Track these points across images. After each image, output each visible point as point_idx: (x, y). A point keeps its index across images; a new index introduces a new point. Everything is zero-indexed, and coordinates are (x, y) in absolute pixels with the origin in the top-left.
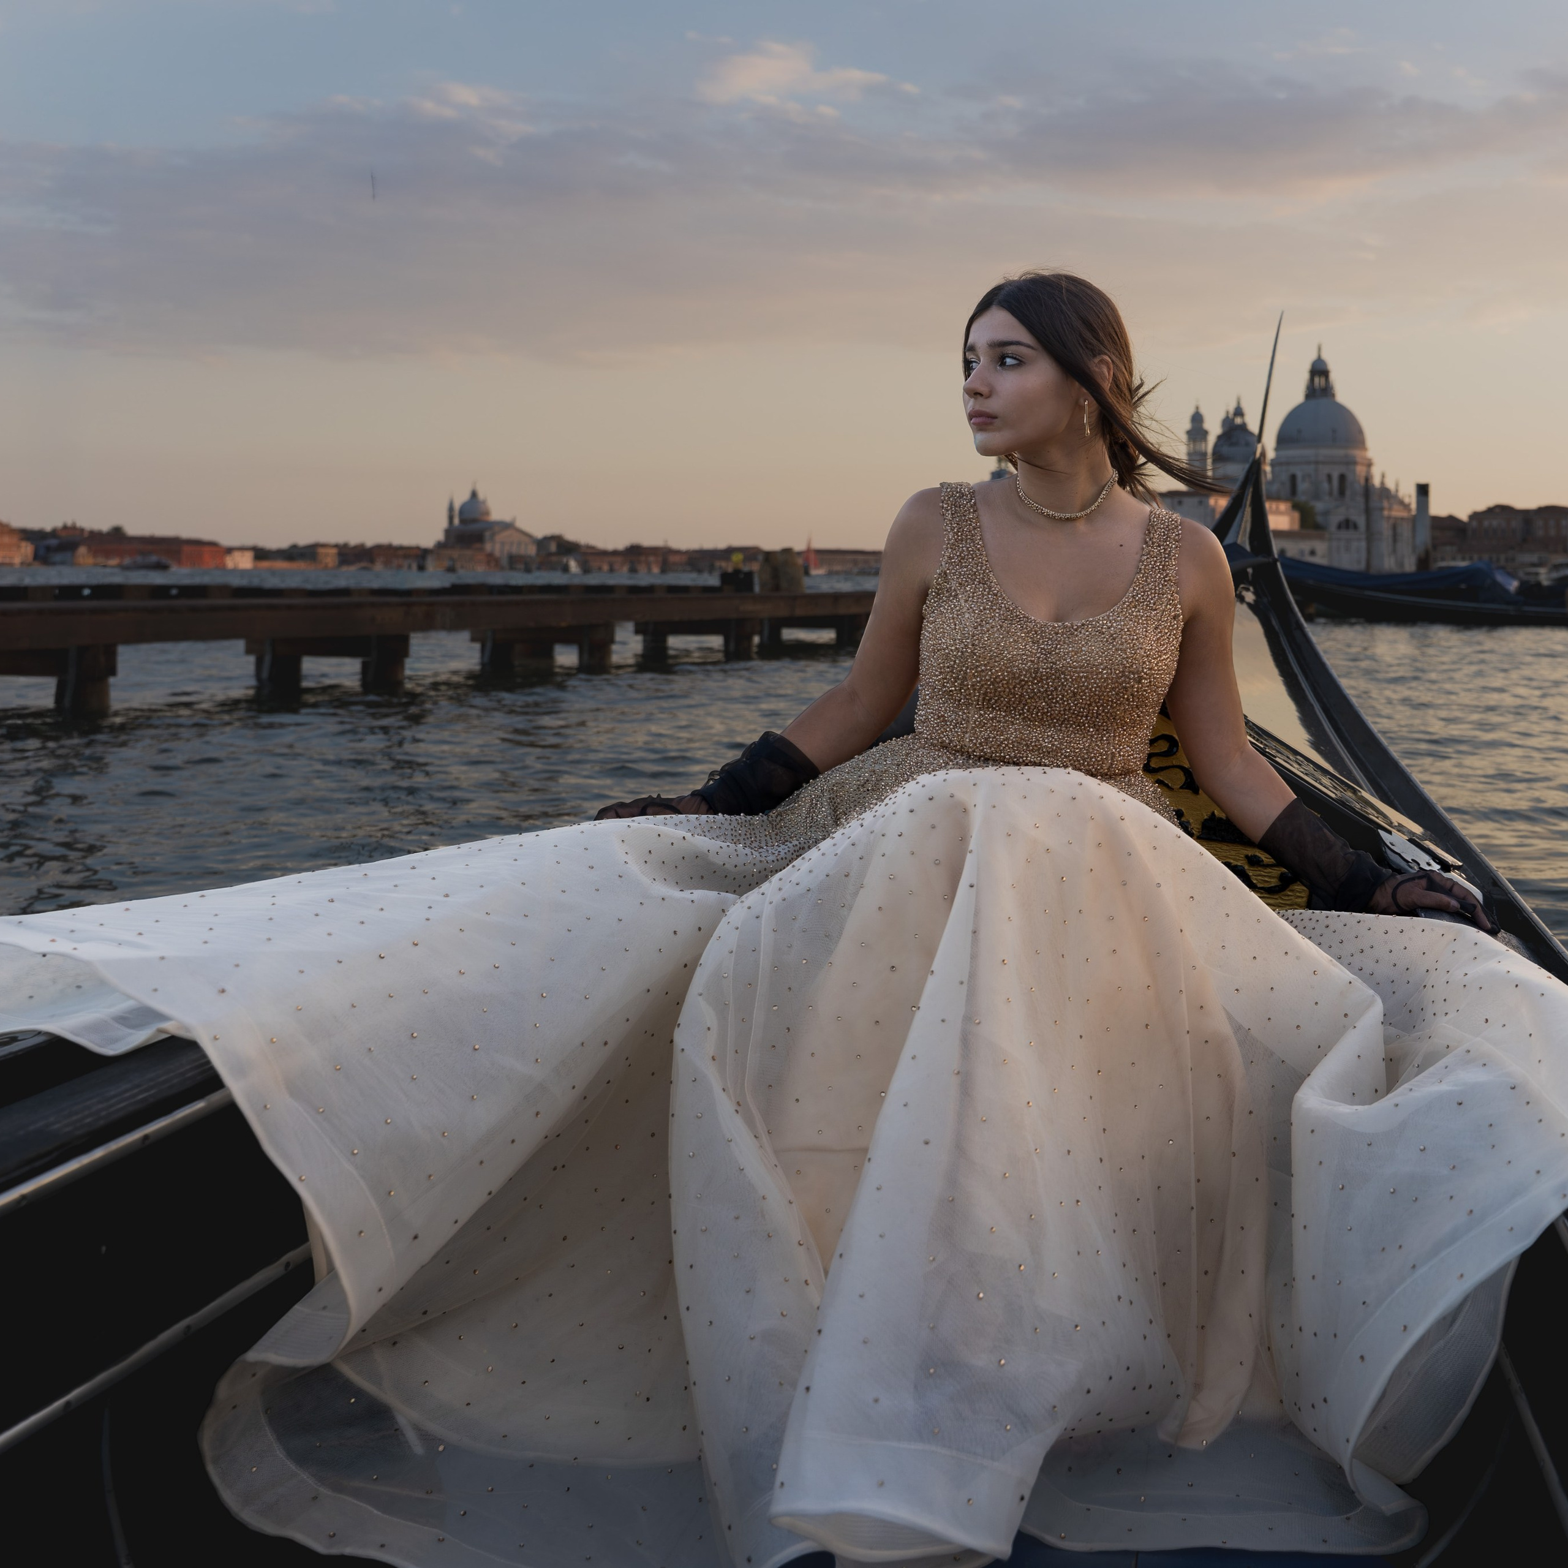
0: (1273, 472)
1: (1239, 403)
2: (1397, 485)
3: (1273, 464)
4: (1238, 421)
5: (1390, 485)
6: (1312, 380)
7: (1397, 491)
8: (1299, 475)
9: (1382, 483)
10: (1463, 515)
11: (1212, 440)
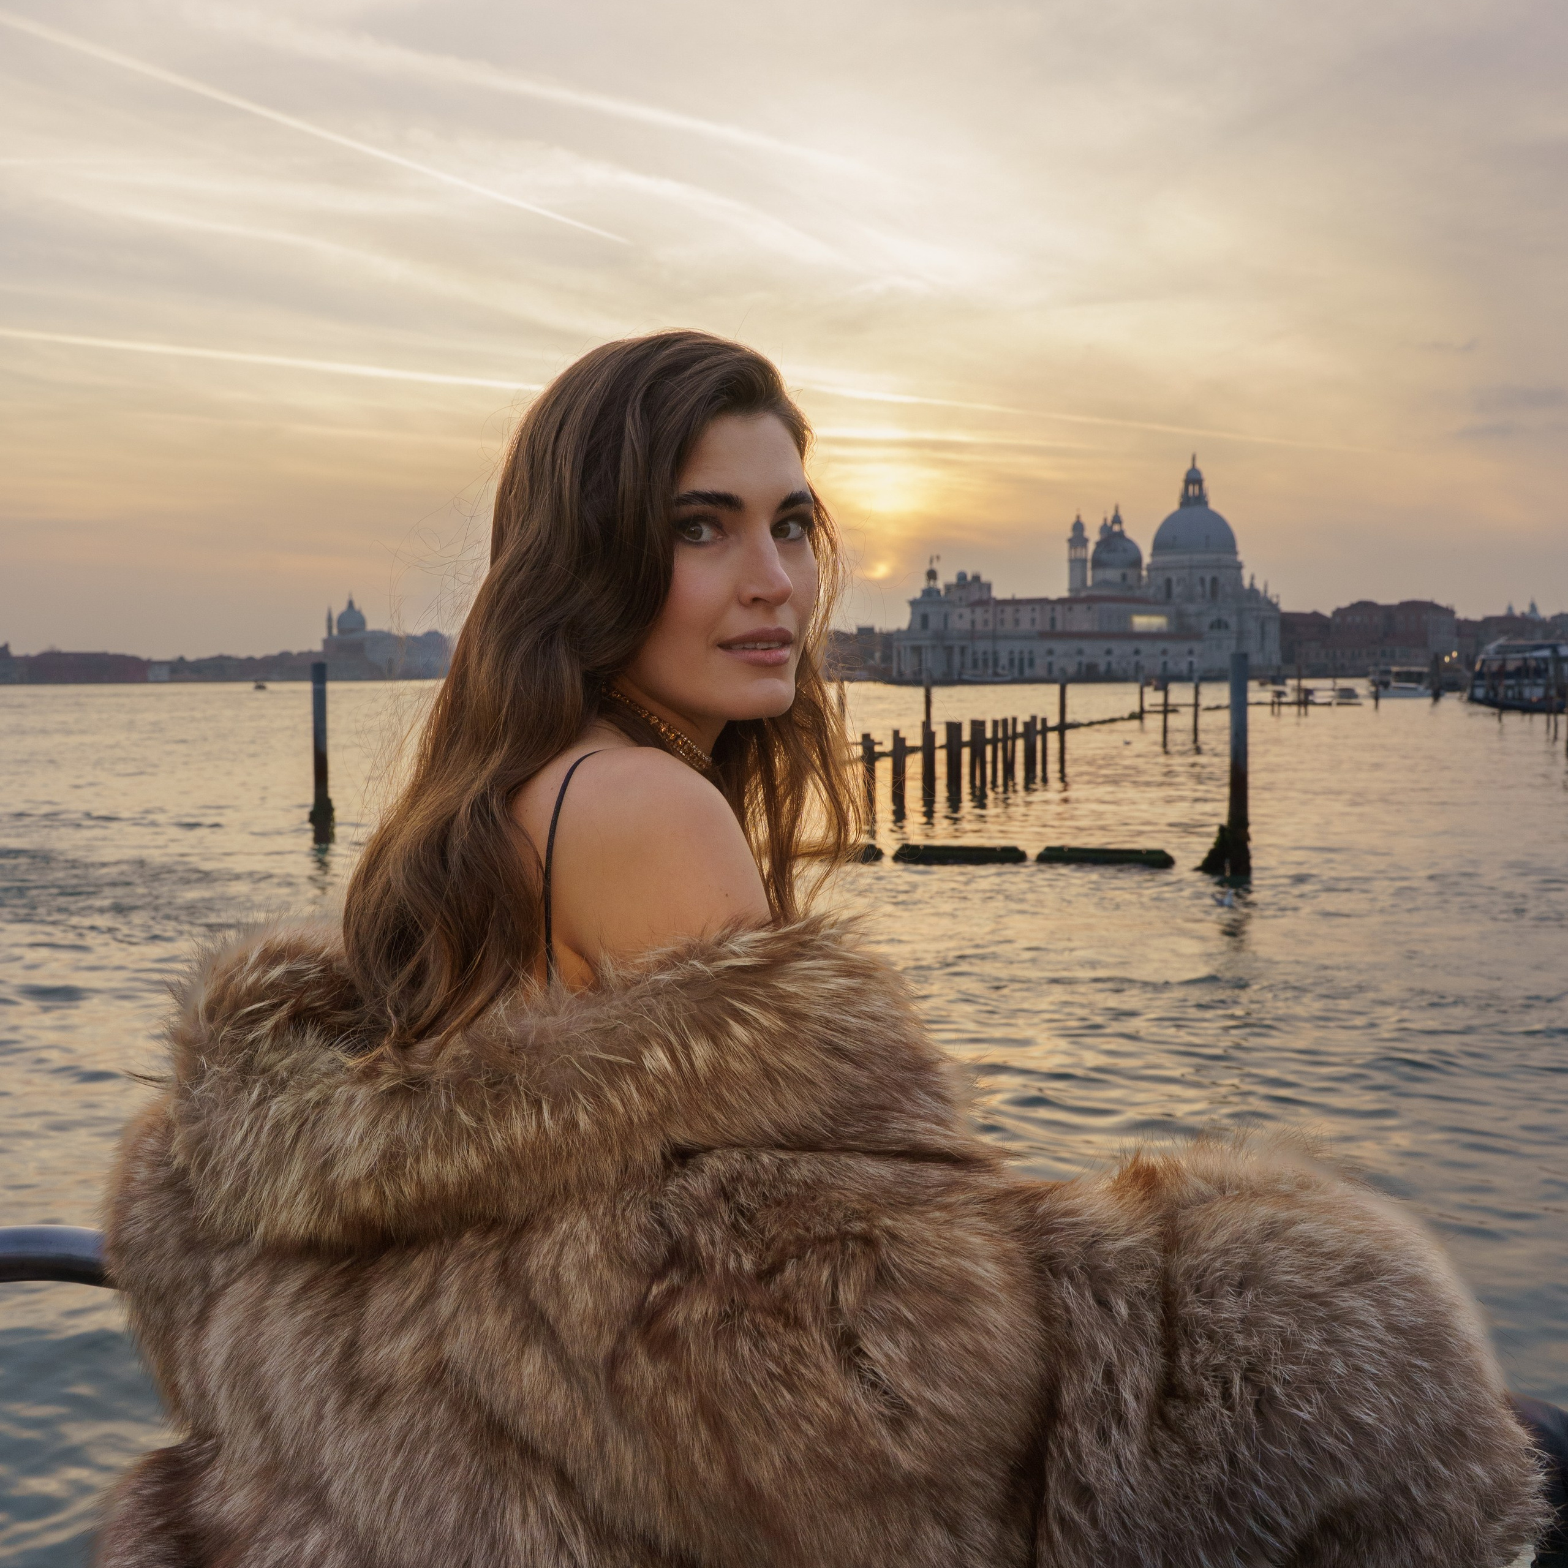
0: (1149, 576)
1: (1117, 511)
2: (1266, 586)
3: (1149, 569)
4: (1116, 528)
5: (1259, 586)
6: (1186, 489)
7: (1266, 591)
8: (1174, 579)
9: (1252, 585)
10: (1327, 612)
11: (1091, 547)
